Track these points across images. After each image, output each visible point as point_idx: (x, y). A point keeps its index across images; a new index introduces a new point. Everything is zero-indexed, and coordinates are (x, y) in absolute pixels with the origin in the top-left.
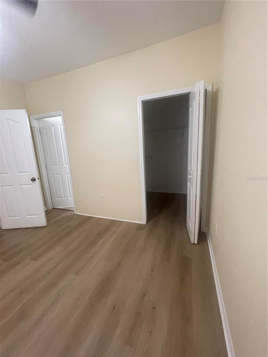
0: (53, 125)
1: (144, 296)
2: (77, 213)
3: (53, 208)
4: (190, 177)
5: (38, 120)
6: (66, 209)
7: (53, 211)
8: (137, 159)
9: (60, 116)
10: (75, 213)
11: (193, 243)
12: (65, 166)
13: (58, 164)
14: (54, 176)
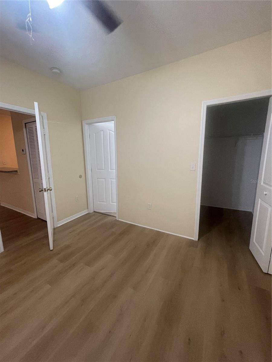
0: (103, 130)
1: (222, 333)
2: (119, 220)
3: (94, 212)
4: (267, 193)
5: (89, 125)
6: (106, 213)
7: (94, 215)
8: (194, 168)
9: (113, 121)
10: (117, 219)
11: (267, 273)
12: (110, 170)
13: (104, 168)
14: (99, 179)
